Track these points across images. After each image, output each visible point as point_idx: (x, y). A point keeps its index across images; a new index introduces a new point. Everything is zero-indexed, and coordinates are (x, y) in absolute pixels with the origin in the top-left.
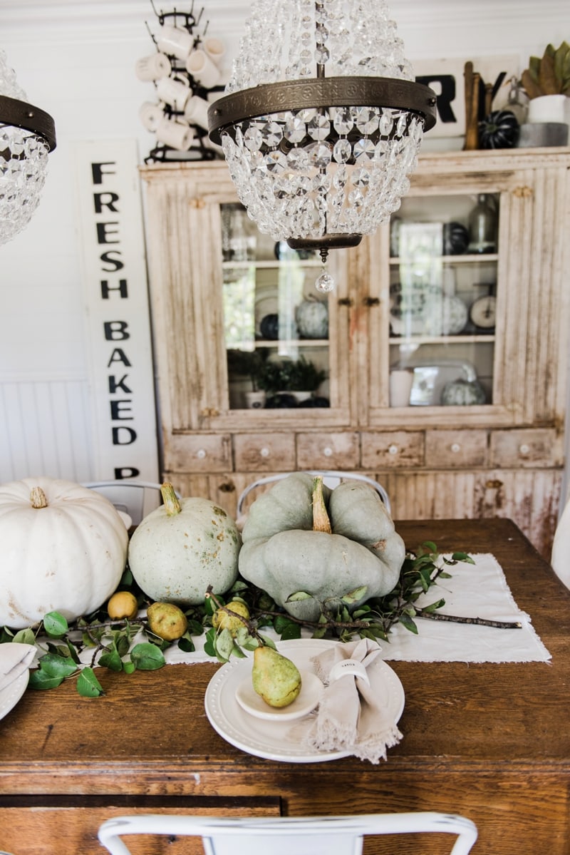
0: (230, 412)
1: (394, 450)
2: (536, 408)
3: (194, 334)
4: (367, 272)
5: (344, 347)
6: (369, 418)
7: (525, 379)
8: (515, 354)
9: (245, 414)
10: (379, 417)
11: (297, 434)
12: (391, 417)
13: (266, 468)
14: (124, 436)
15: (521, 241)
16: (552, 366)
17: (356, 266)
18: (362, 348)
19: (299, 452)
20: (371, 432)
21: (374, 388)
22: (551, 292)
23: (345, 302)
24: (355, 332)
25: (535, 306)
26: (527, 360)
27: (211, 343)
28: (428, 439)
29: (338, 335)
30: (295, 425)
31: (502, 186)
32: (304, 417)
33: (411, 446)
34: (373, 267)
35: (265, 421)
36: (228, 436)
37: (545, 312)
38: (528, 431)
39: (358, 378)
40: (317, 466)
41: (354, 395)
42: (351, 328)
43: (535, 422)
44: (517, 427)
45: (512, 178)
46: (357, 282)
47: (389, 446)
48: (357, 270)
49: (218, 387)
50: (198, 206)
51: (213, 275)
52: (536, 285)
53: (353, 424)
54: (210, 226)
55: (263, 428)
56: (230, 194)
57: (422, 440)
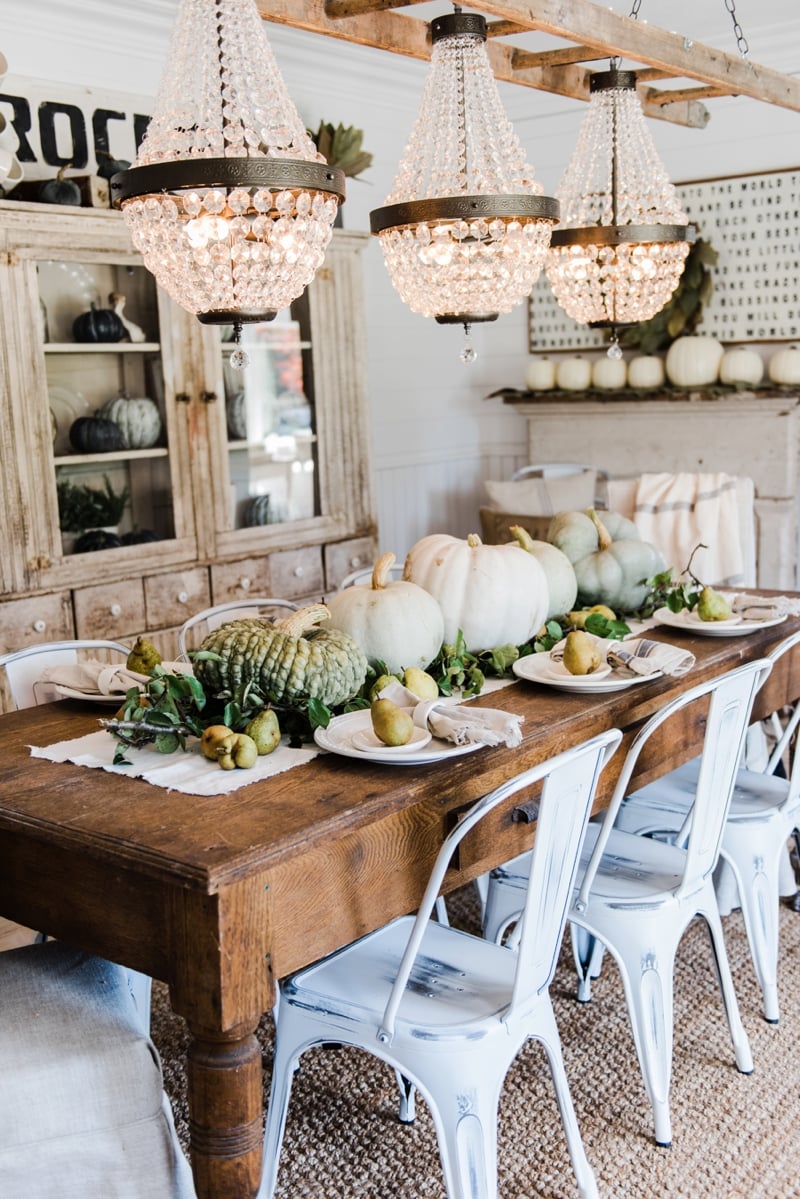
0: (65, 559)
1: (245, 582)
2: (356, 516)
3: (14, 448)
4: (201, 360)
5: (185, 457)
6: (217, 546)
7: (345, 483)
8: (335, 454)
9: (83, 560)
10: (225, 544)
11: (144, 578)
12: (236, 542)
13: (115, 633)
15: (328, 328)
16: (363, 466)
17: (190, 351)
18: (203, 455)
19: (148, 605)
20: (220, 564)
21: (218, 507)
22: (355, 385)
23: (183, 398)
24: (195, 437)
25: (345, 400)
26: (345, 461)
27: (35, 459)
28: (272, 564)
29: (178, 439)
30: (140, 567)
32: (149, 556)
33: (259, 577)
34: (207, 354)
35: (106, 567)
36: (68, 593)
37: (353, 406)
38: (355, 542)
39: (202, 496)
40: (170, 619)
41: (199, 518)
42: (191, 431)
43: (358, 531)
44: (344, 540)
46: (193, 371)
47: (240, 580)
48: (191, 357)
49: (49, 524)
50: (9, 262)
51: (33, 361)
52: (344, 377)
53: (202, 556)
54: (27, 292)
55: (105, 577)
56: (49, 248)
57: (267, 567)
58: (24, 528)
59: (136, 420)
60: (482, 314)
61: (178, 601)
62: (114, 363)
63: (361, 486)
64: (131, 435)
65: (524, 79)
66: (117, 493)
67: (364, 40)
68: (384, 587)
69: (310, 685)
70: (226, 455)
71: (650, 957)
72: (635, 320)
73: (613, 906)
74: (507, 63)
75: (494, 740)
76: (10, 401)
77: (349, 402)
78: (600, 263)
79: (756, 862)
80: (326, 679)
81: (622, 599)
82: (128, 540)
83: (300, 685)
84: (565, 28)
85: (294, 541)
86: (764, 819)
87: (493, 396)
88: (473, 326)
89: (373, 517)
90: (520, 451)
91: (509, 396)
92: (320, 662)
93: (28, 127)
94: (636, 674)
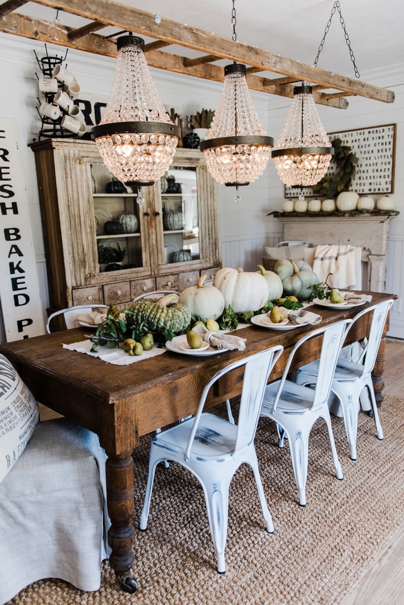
0: (100, 274)
1: (169, 284)
2: (213, 259)
3: (81, 232)
4: (154, 200)
5: (147, 237)
6: (159, 270)
7: (209, 247)
9: (107, 274)
10: (162, 269)
11: (130, 281)
12: (167, 269)
13: (119, 302)
14: (22, 300)
15: (204, 188)
16: (217, 241)
17: (149, 197)
18: (154, 236)
19: (132, 291)
20: (160, 277)
21: (159, 255)
22: (214, 210)
23: (146, 214)
24: (151, 229)
25: (210, 215)
26: (209, 239)
27: (89, 237)
28: (180, 277)
29: (144, 230)
30: (129, 277)
31: (197, 164)
32: (132, 273)
33: (175, 282)
34: (156, 198)
35: (116, 277)
36: (101, 286)
37: (213, 219)
38: (212, 269)
39: (153, 251)
41: (152, 259)
42: (149, 227)
43: (214, 265)
44: (209, 268)
45: (199, 161)
46: (150, 204)
47: (167, 283)
48: (150, 199)
49: (94, 261)
50: (80, 163)
51: (89, 200)
52: (209, 207)
53: (153, 274)
54: (87, 174)
55: (115, 281)
56: (95, 158)
57: (178, 278)
58: (85, 262)
59: (129, 222)
60: (242, 183)
61: (143, 290)
62: (122, 201)
63: (215, 248)
64: (126, 228)
65: (268, 90)
66: (122, 250)
67: (199, 76)
68: (202, 288)
69: (166, 324)
70: (163, 236)
71: (299, 433)
72: (309, 185)
73: (285, 413)
74: (260, 84)
75: (232, 347)
76: (80, 215)
77: (211, 216)
78: (295, 162)
79: (349, 398)
80: (173, 322)
81: (302, 293)
82: (125, 267)
83: (162, 324)
84: (277, 69)
85: (188, 269)
86: (353, 381)
87: (269, 214)
88: (240, 187)
89: (220, 260)
90: (280, 235)
91: (276, 214)
92: (171, 316)
93: (90, 112)
94: (298, 324)
